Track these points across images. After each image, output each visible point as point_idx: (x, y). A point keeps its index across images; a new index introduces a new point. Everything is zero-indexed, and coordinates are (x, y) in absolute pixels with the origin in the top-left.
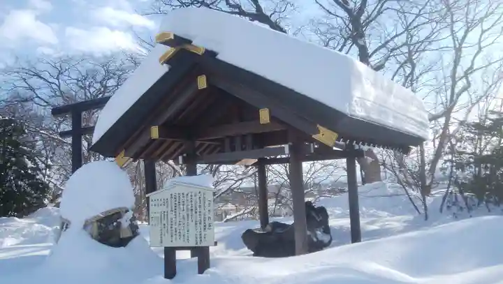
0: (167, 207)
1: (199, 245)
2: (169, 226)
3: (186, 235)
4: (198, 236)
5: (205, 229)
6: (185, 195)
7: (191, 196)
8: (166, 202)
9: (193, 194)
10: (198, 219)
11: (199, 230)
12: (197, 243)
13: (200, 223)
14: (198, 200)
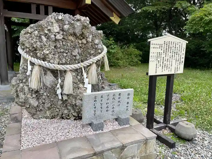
0: (162, 50)
1: (176, 73)
2: (162, 62)
3: (170, 68)
4: (176, 68)
5: (180, 64)
6: (172, 43)
7: (176, 44)
8: (161, 46)
9: (177, 43)
10: (177, 58)
11: (177, 65)
12: (175, 72)
13: (178, 61)
14: (179, 47)
